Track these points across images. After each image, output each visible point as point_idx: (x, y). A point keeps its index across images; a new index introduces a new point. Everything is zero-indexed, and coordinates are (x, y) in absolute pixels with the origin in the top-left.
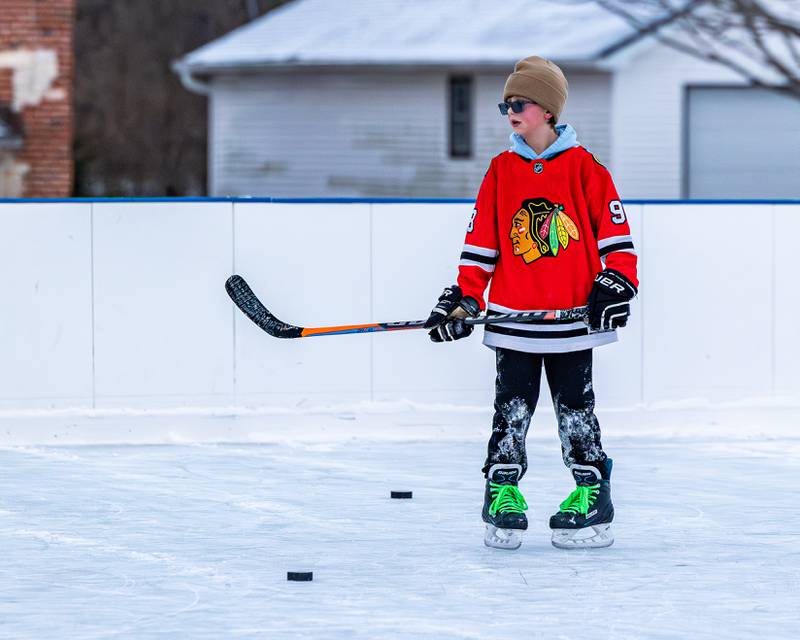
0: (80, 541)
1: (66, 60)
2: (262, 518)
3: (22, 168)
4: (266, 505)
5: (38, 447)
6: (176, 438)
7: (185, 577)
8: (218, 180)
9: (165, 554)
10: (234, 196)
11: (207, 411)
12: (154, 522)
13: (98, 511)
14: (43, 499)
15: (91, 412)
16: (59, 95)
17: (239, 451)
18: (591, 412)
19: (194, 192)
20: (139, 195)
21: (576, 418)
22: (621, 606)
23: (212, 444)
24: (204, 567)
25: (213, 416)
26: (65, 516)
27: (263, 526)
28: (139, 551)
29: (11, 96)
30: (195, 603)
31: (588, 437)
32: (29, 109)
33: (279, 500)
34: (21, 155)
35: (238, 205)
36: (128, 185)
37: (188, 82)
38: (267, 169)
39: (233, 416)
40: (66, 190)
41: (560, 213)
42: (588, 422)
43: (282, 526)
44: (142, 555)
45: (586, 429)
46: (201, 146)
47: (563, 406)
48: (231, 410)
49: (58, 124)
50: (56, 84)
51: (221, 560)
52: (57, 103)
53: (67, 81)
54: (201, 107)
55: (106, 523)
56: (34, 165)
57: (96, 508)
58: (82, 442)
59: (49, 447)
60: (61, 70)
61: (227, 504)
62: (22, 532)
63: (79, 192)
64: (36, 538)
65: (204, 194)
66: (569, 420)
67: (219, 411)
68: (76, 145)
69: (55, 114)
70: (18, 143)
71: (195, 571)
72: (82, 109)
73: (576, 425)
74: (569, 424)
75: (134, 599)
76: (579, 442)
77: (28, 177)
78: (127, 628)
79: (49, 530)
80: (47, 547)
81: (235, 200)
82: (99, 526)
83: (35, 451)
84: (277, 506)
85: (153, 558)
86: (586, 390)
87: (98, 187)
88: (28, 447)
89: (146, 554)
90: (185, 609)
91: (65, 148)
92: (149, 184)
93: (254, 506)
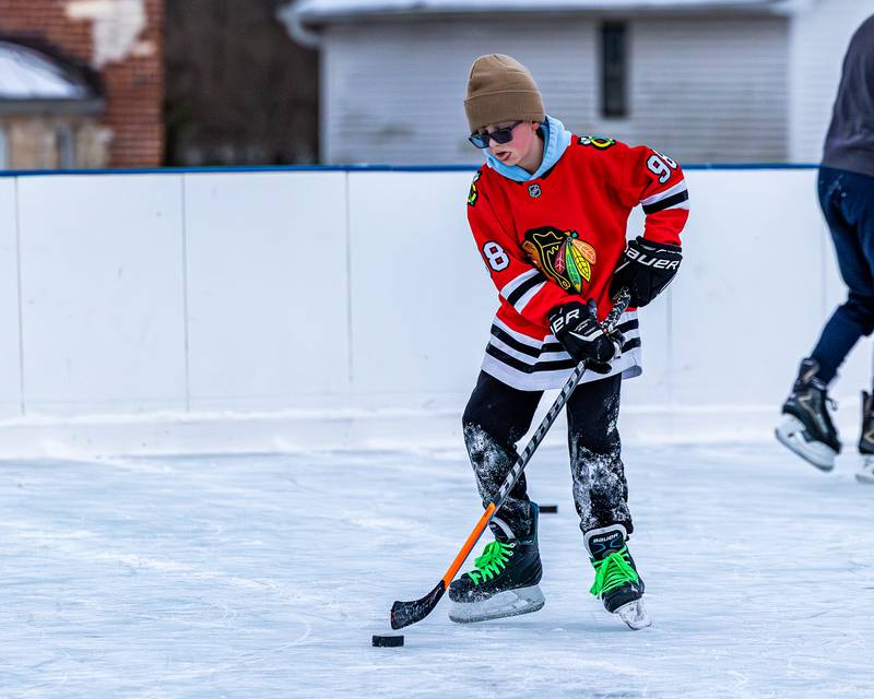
0: (173, 566)
1: (155, 8)
2: (384, 537)
3: (103, 136)
4: (387, 523)
5: (125, 457)
6: (283, 444)
7: (293, 607)
8: (332, 146)
9: (271, 580)
10: (349, 164)
11: (318, 414)
12: (258, 542)
13: (195, 531)
14: (129, 518)
15: (184, 416)
16: (146, 49)
17: (358, 461)
18: (618, 458)
19: (305, 159)
20: (242, 164)
21: (601, 465)
22: (799, 636)
23: (323, 452)
24: (317, 594)
25: (326, 421)
26: (154, 537)
27: (386, 546)
28: (240, 577)
29: (90, 52)
30: (304, 637)
31: (616, 488)
32: (112, 66)
33: (403, 516)
34: (103, 119)
35: (353, 176)
36: (228, 152)
37: (298, 33)
38: (391, 133)
39: (349, 421)
40: (157, 159)
41: (574, 241)
42: (615, 470)
43: (406, 546)
44: (244, 581)
45: (613, 478)
46: (310, 107)
47: (584, 450)
48: (347, 412)
49: (145, 83)
50: (143, 36)
51: (335, 586)
52: (143, 59)
53: (156, 33)
54: (312, 62)
55: (202, 545)
56: (118, 131)
57: (191, 527)
58: (174, 451)
59: (137, 458)
60: (150, 20)
61: (343, 521)
62: (105, 556)
63: (171, 161)
64: (121, 563)
65: (316, 162)
66: (591, 468)
67: (334, 414)
68: (167, 107)
69: (139, 72)
70: (98, 105)
71: (305, 599)
72: (174, 66)
73: (600, 475)
74: (591, 473)
75: (235, 632)
76: (604, 496)
77: (112, 146)
78: (226, 665)
79: (137, 553)
80: (134, 573)
81: (348, 169)
82: (196, 548)
83: (121, 463)
84: (401, 524)
85: (257, 585)
86: (610, 430)
87: (194, 155)
88: (112, 458)
89: (248, 581)
90: (294, 644)
91: (153, 110)
92: (252, 152)
93: (374, 523)
